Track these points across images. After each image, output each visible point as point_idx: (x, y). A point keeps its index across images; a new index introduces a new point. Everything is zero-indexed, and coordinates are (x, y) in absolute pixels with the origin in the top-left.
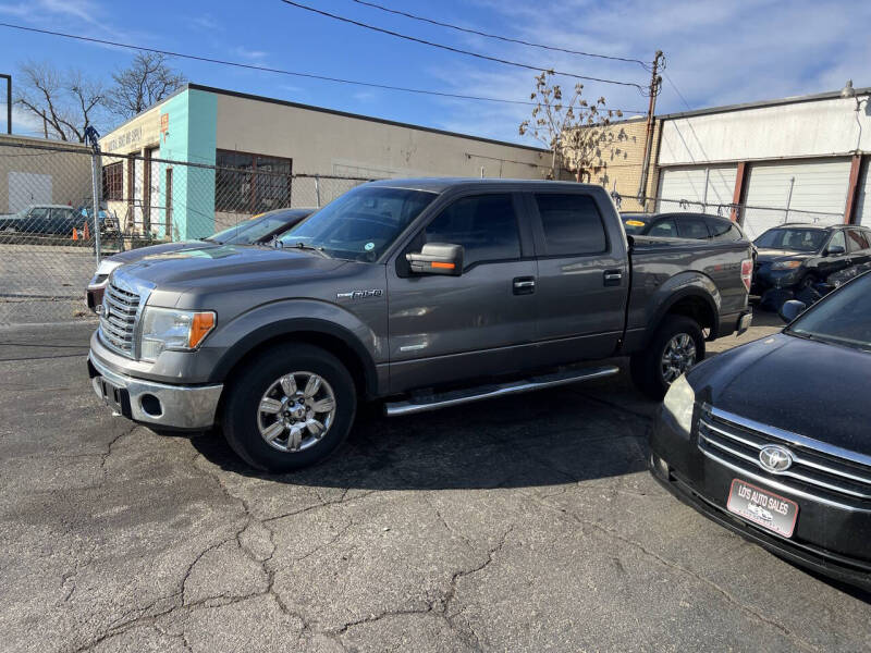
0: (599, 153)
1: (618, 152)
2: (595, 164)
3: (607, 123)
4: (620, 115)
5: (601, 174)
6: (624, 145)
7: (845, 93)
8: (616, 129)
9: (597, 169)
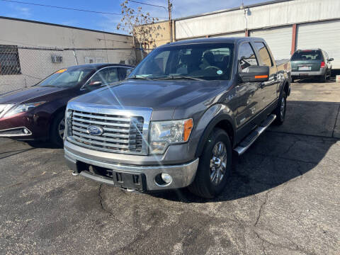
0: (151, 36)
1: (158, 34)
2: (150, 40)
3: (153, 23)
4: (158, 20)
5: (153, 44)
6: (160, 32)
7: (241, 7)
8: (156, 25)
9: (151, 42)
